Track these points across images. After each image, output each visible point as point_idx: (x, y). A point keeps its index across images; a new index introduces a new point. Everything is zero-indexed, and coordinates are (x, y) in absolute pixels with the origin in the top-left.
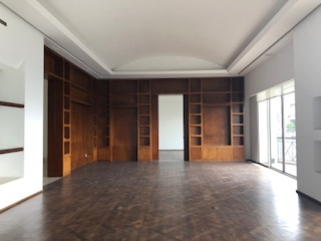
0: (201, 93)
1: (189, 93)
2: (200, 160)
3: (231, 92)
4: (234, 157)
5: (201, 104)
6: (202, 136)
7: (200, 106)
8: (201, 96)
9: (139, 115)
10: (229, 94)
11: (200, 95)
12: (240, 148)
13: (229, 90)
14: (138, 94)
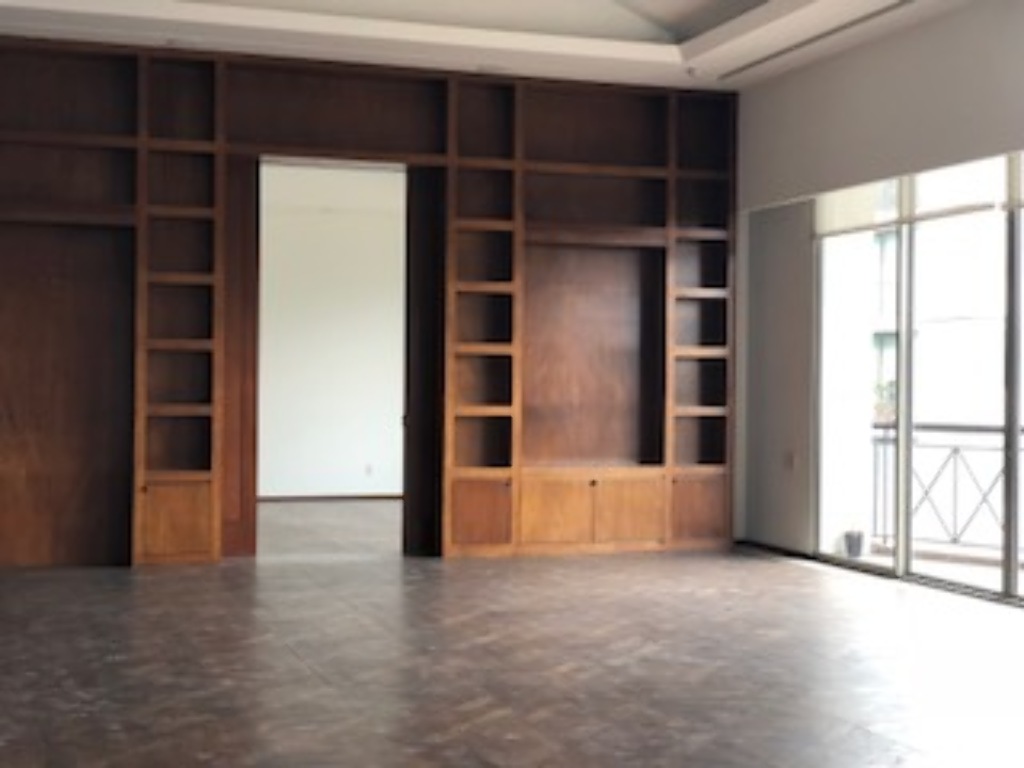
0: (518, 165)
1: (452, 160)
2: (505, 550)
3: (670, 173)
4: (679, 531)
5: (517, 226)
6: (514, 411)
7: (508, 237)
8: (518, 181)
9: (143, 277)
10: (663, 182)
11: (509, 175)
12: (706, 482)
13: (662, 162)
14: (143, 142)
